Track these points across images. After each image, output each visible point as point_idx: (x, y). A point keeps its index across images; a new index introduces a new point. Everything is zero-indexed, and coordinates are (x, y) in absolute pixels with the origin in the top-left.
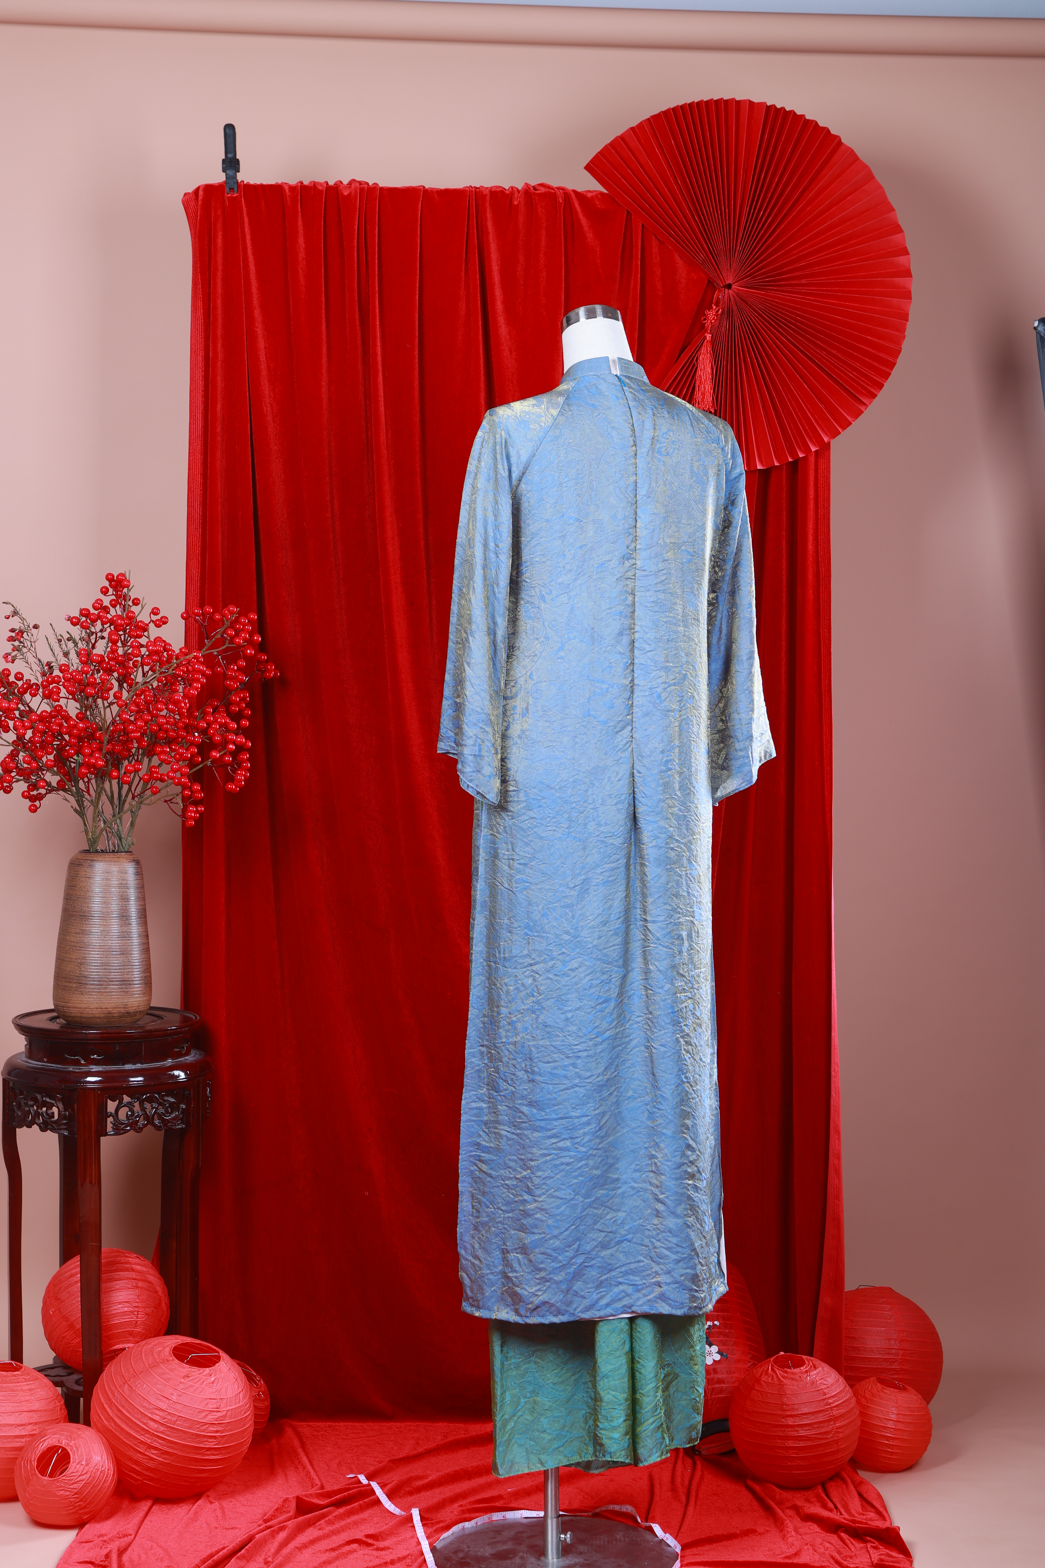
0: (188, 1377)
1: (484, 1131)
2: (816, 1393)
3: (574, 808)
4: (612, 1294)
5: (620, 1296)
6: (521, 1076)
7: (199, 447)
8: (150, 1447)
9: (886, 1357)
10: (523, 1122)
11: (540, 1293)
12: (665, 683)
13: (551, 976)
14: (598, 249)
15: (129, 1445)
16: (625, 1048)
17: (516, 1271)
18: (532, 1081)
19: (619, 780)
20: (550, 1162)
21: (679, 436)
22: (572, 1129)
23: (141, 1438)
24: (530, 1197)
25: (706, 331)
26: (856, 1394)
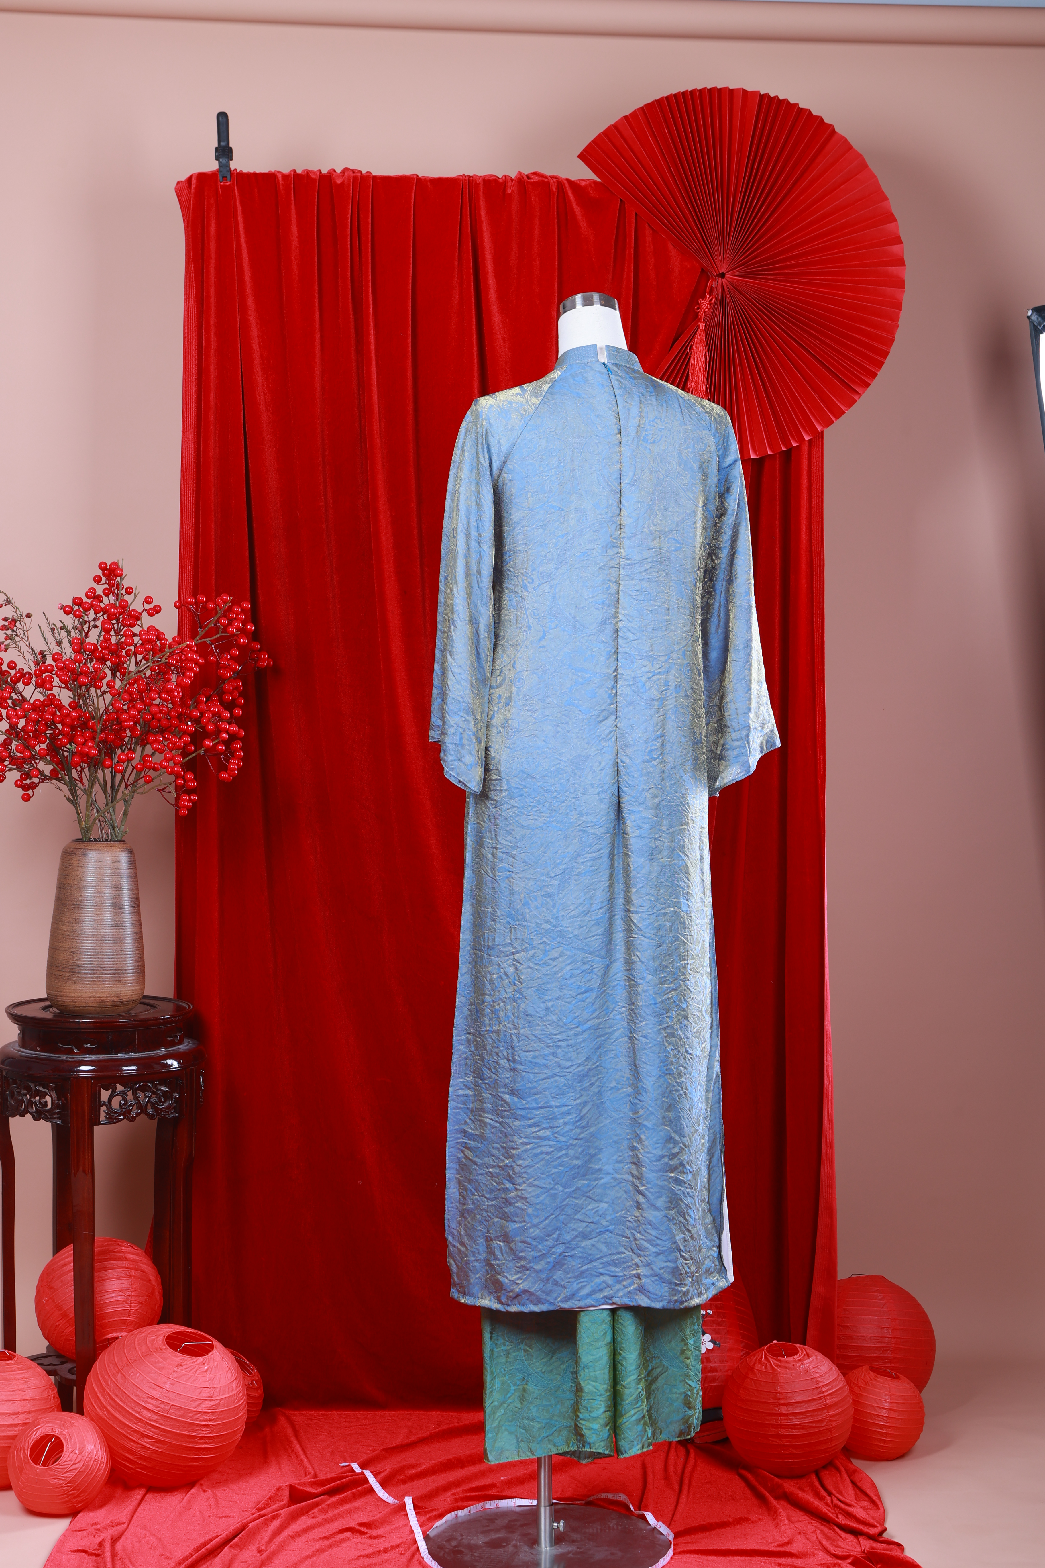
0: (181, 1365)
1: (470, 1119)
2: (809, 1381)
3: (556, 797)
4: (593, 1284)
5: (601, 1287)
6: (504, 1064)
7: (192, 435)
8: (144, 1436)
9: (879, 1345)
10: (505, 1111)
11: (520, 1282)
12: (649, 672)
13: (532, 965)
14: (592, 238)
15: (123, 1434)
16: (608, 1038)
17: (498, 1259)
18: (514, 1070)
19: (602, 770)
20: (530, 1151)
21: (667, 423)
22: (551, 1119)
23: (135, 1427)
24: (511, 1185)
25: (699, 320)
26: (849, 1382)
